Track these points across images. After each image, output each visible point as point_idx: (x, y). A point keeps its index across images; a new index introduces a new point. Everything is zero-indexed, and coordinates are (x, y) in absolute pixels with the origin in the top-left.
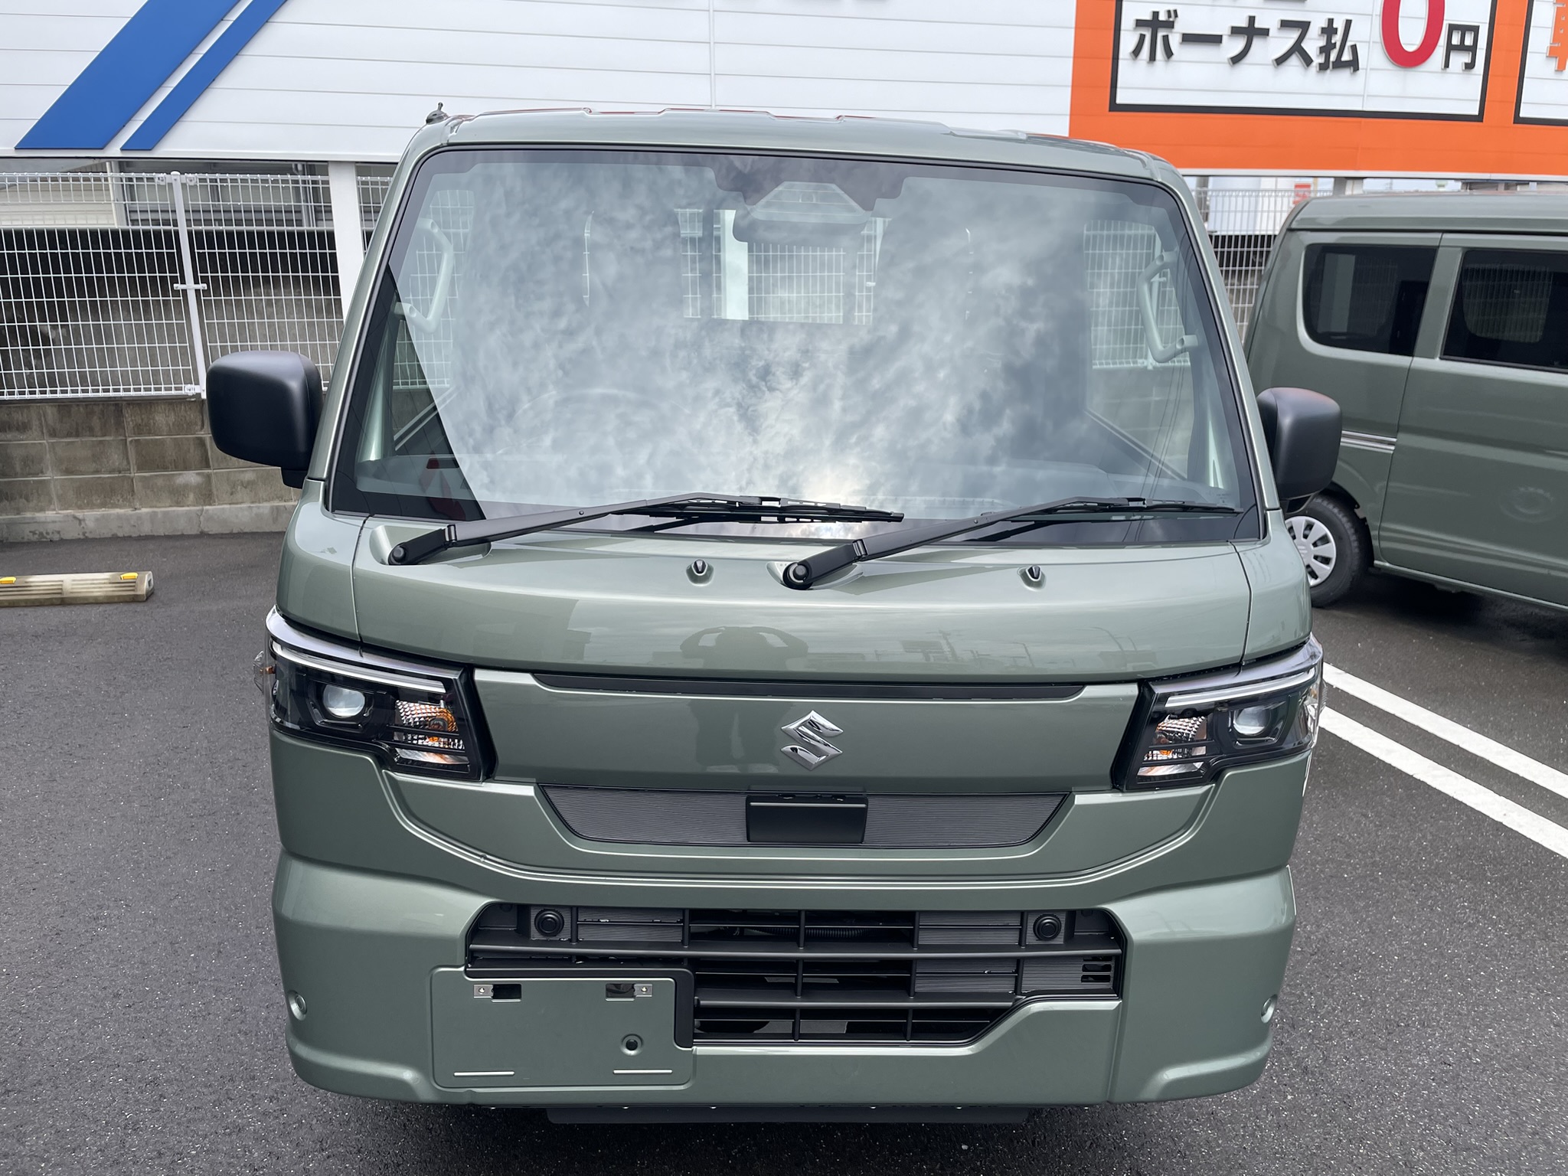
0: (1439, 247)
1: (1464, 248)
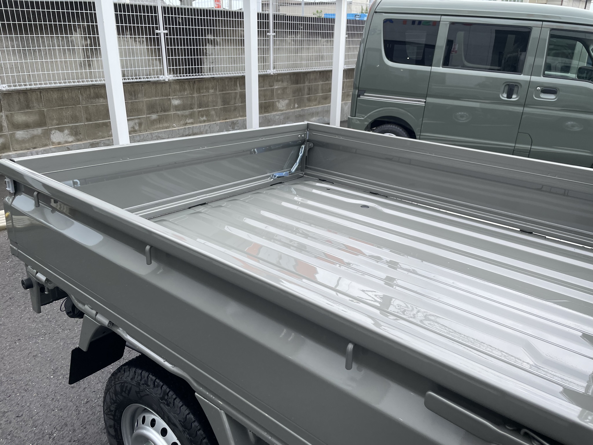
0: (440, 21)
1: (450, 22)
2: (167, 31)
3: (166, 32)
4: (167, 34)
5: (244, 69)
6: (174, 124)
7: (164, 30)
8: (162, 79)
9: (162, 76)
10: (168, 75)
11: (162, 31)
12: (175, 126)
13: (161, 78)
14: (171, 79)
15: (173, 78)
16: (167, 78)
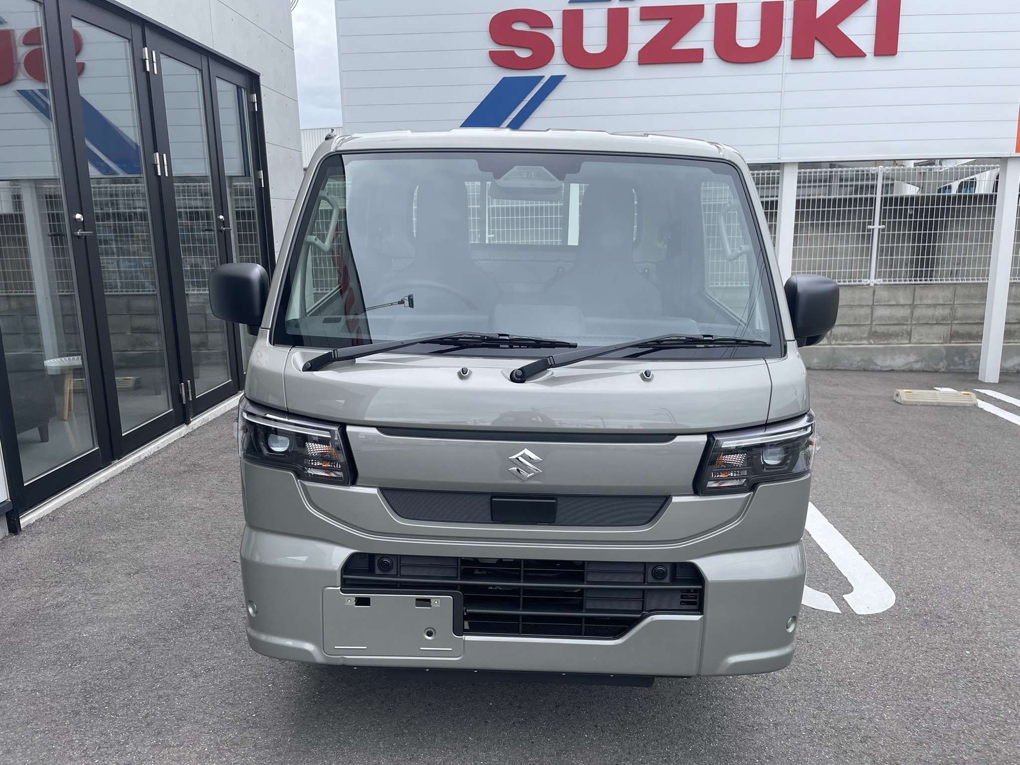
2: (884, 226)
3: (882, 227)
4: (883, 230)
5: (988, 274)
6: (871, 341)
7: (880, 225)
8: (865, 284)
9: (865, 280)
10: (875, 278)
11: (876, 226)
12: (872, 343)
13: (865, 282)
14: (878, 283)
15: (882, 283)
16: (873, 282)
